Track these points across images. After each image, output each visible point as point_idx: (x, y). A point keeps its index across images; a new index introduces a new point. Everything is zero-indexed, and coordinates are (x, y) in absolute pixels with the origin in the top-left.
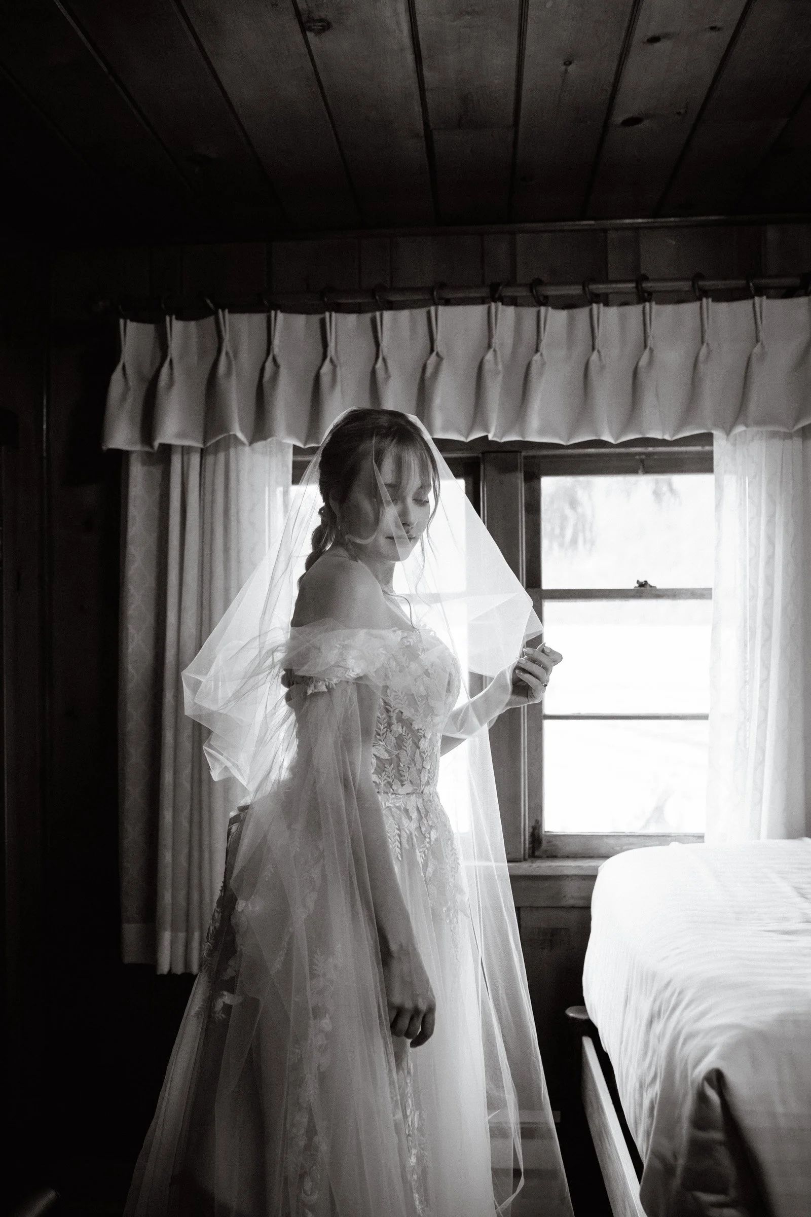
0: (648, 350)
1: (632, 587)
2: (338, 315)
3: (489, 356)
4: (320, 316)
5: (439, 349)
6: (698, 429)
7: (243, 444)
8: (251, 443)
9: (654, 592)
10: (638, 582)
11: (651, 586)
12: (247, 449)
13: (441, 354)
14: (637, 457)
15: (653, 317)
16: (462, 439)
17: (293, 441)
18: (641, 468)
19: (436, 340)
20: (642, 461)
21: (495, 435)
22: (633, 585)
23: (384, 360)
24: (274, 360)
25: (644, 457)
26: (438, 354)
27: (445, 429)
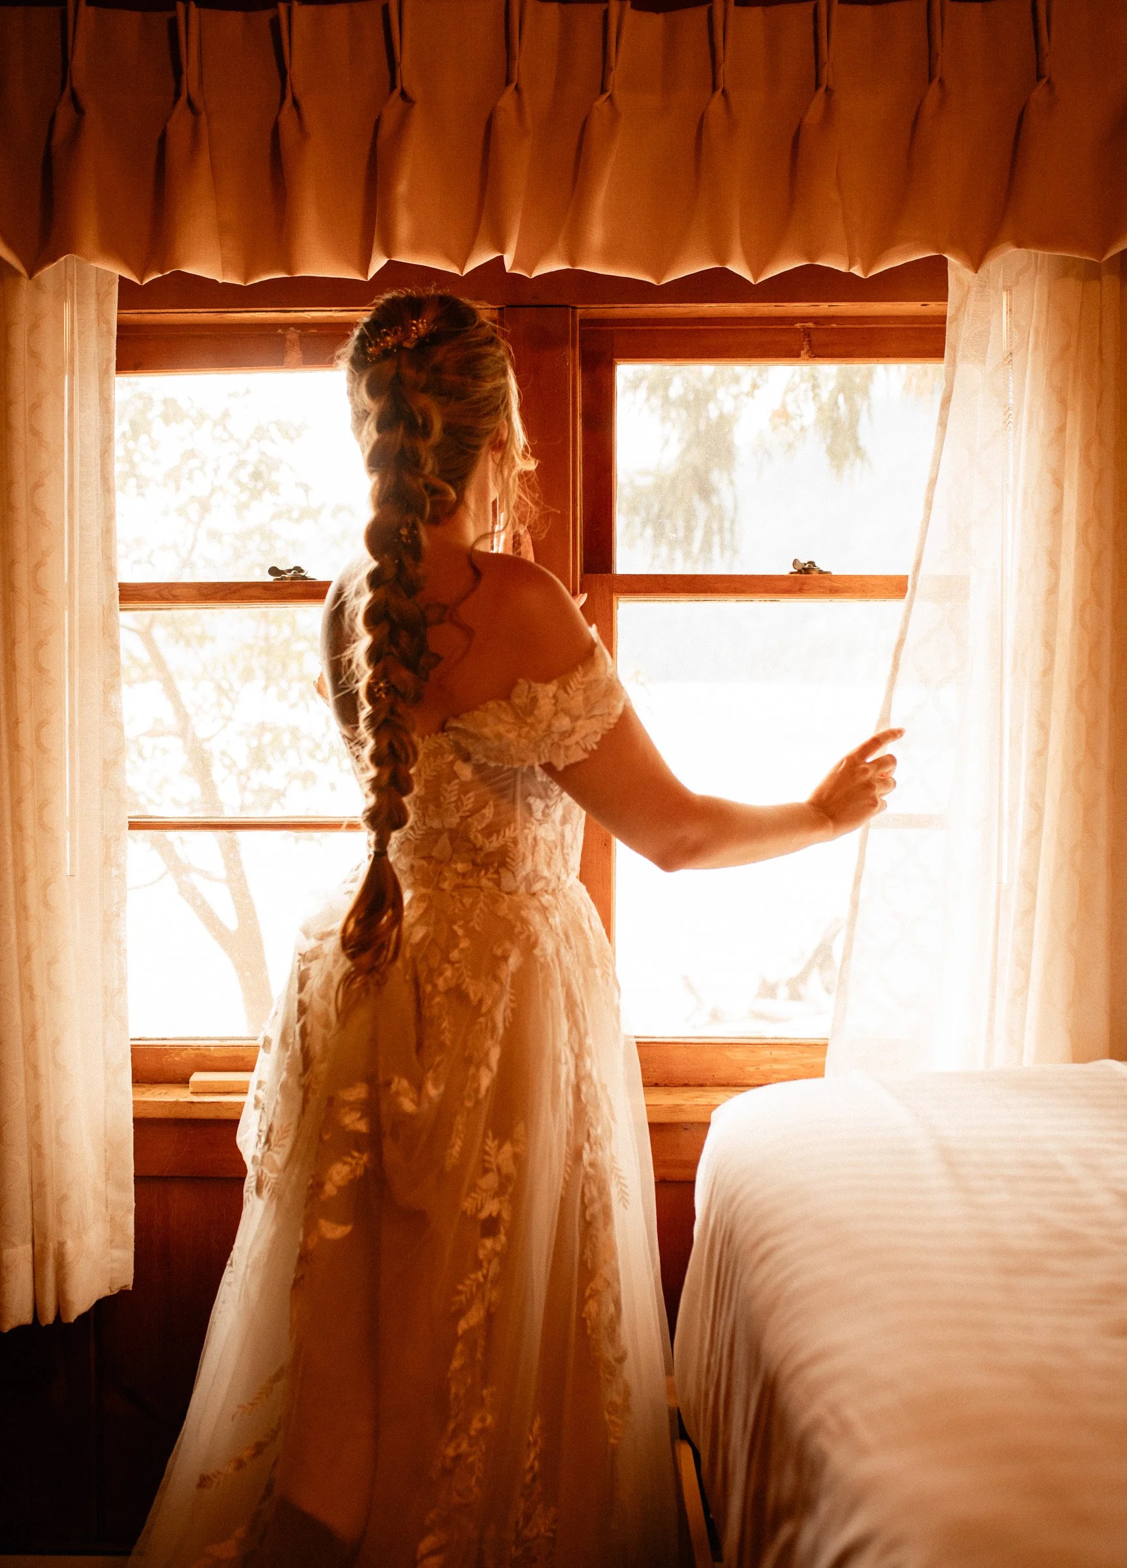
0: (822, 90)
1: (786, 572)
2: (205, 12)
3: (507, 100)
4: (169, 15)
5: (405, 84)
6: (917, 249)
7: (17, 274)
8: (31, 275)
9: (827, 583)
10: (795, 562)
11: (821, 572)
12: (25, 282)
13: (408, 90)
14: (798, 325)
15: (834, 27)
16: (454, 270)
17: (118, 271)
18: (806, 347)
19: (400, 64)
20: (807, 333)
21: (515, 264)
22: (786, 569)
23: (296, 103)
24: (75, 99)
25: (811, 325)
26: (403, 94)
27: (417, 246)
